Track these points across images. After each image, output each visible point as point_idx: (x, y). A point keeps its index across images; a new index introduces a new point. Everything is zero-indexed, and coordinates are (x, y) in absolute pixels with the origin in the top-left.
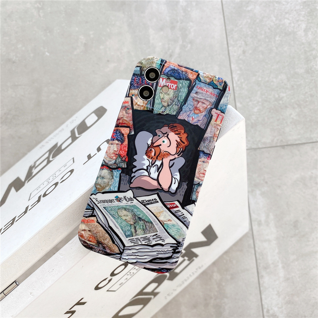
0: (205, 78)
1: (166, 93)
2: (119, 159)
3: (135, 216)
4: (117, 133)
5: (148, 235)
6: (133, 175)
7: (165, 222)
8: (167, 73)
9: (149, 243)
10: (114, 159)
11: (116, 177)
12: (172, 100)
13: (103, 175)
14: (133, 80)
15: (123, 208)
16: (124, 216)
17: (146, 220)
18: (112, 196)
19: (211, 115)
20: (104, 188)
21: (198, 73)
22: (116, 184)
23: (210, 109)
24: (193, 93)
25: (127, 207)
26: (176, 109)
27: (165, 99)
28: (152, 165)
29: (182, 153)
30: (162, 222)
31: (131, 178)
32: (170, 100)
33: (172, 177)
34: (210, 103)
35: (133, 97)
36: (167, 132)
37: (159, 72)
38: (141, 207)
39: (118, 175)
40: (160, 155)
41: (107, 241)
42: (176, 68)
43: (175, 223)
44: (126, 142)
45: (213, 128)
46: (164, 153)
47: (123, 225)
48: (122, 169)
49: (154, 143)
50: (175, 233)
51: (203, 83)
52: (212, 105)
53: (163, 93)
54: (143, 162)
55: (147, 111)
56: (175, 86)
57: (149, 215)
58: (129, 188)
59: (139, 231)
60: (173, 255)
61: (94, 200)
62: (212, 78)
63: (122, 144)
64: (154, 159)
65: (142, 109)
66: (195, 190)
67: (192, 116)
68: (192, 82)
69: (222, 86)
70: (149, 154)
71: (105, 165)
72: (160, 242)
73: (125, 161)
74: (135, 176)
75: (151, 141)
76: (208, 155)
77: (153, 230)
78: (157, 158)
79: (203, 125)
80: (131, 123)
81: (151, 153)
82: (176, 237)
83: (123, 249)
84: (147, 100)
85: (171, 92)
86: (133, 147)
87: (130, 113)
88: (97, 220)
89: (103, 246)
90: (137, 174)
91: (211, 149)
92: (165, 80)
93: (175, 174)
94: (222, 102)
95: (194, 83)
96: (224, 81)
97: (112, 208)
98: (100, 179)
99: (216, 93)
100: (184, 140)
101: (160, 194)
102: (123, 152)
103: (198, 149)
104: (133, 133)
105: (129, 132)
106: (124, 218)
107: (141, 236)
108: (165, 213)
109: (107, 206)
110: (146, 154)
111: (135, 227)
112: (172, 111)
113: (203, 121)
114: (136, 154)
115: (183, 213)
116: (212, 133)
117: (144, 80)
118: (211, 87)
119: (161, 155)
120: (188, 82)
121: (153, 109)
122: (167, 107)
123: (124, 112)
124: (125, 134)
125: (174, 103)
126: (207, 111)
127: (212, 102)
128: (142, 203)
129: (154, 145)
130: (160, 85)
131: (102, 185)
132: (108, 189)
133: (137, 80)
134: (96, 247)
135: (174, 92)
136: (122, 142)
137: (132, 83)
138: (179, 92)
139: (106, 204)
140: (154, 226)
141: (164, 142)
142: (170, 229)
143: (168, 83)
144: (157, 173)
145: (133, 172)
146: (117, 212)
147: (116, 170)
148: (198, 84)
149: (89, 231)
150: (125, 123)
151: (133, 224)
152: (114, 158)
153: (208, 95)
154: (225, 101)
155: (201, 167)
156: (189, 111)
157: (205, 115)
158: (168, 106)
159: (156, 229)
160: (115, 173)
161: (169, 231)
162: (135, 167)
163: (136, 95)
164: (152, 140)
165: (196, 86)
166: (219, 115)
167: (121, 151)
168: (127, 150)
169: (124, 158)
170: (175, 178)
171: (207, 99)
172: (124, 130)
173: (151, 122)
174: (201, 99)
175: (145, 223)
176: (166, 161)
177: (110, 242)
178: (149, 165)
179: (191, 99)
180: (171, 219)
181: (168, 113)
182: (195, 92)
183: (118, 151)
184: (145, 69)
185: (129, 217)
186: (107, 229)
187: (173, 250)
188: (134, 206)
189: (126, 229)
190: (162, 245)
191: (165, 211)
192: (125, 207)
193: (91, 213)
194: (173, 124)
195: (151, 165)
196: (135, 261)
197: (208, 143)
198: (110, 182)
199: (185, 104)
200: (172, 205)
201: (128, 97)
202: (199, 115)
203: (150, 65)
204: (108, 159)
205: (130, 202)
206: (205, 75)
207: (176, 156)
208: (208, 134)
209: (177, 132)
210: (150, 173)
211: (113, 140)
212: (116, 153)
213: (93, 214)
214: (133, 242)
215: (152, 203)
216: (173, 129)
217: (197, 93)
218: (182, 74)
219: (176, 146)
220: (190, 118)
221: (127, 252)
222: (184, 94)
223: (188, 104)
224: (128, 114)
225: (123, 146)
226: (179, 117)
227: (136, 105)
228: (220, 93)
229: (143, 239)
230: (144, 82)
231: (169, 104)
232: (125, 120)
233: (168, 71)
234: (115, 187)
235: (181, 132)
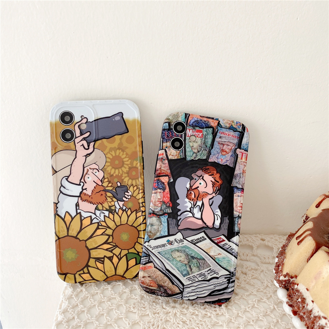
0: (225, 124)
1: (194, 141)
2: (164, 206)
3: (188, 256)
4: (158, 183)
5: (203, 271)
6: (179, 218)
7: (216, 257)
8: (192, 124)
9: (205, 278)
10: (159, 207)
11: (164, 223)
12: (200, 146)
13: (153, 223)
14: (164, 135)
15: (175, 250)
16: (178, 257)
17: (199, 258)
18: (163, 241)
19: (236, 155)
20: (155, 235)
22: (165, 228)
23: (235, 150)
24: (217, 138)
25: (179, 248)
26: (206, 154)
27: (194, 146)
28: (194, 206)
29: (218, 192)
30: (213, 257)
31: (177, 221)
33: (214, 214)
34: (234, 145)
35: (167, 149)
36: (202, 175)
37: (185, 124)
38: (191, 246)
39: (166, 221)
40: (199, 196)
41: (167, 283)
42: (199, 120)
43: (224, 256)
44: (167, 190)
45: (241, 166)
46: (202, 193)
47: (179, 265)
48: (168, 214)
49: (192, 186)
50: (227, 265)
51: (224, 129)
52: (236, 146)
53: (192, 142)
54: (185, 205)
55: (181, 159)
56: (201, 134)
57: (200, 252)
58: (178, 231)
59: (194, 269)
60: (228, 285)
61: (148, 247)
62: (231, 123)
63: (164, 192)
64: (195, 200)
65: (176, 158)
66: (236, 222)
67: (220, 157)
68: (215, 129)
69: (241, 128)
70: (190, 196)
71: (152, 213)
72: (215, 275)
73: (169, 206)
74: (181, 219)
76: (241, 189)
77: (206, 266)
78: (197, 199)
79: (232, 164)
80: (169, 171)
82: (228, 268)
83: (182, 288)
84: (179, 150)
85: (199, 140)
86: (174, 192)
88: (155, 265)
89: (164, 289)
90: (182, 217)
91: (243, 184)
92: (191, 130)
93: (216, 211)
94: (243, 142)
95: (217, 130)
96: (242, 124)
97: (166, 251)
98: (150, 227)
99: (237, 135)
100: (218, 179)
101: (206, 231)
102: (166, 198)
103: (232, 185)
104: (172, 180)
106: (178, 259)
108: (214, 248)
109: (161, 251)
110: (187, 197)
111: (190, 266)
112: (202, 156)
113: (231, 160)
114: (178, 198)
115: (230, 246)
116: (240, 170)
117: (173, 133)
119: (201, 196)
120: (211, 129)
121: (185, 157)
123: (161, 163)
124: (165, 182)
125: (203, 149)
126: (233, 151)
127: (235, 143)
128: (191, 242)
129: (192, 188)
130: (188, 135)
131: (153, 232)
132: (159, 234)
133: (167, 134)
134: (158, 291)
135: (201, 140)
136: (164, 189)
137: (164, 137)
138: (205, 139)
139: (160, 249)
140: (207, 262)
141: (200, 184)
142: (222, 262)
143: (195, 132)
144: (200, 213)
145: (178, 216)
146: (171, 255)
148: (220, 129)
149: (149, 277)
150: (163, 173)
151: (187, 263)
152: (160, 205)
153: (231, 138)
154: (246, 141)
155: (237, 201)
156: (217, 154)
157: (232, 155)
158: (198, 152)
159: (208, 264)
161: (220, 264)
162: (180, 210)
163: (168, 147)
164: (190, 184)
165: (219, 131)
166: (243, 153)
167: (164, 198)
168: (169, 196)
169: (168, 204)
170: (216, 215)
171: (230, 141)
172: (163, 179)
173: (186, 168)
174: (225, 142)
175: (198, 260)
176: (206, 200)
177: (170, 284)
178: (192, 207)
179: (217, 143)
180: (221, 253)
181: (199, 158)
182: (219, 137)
183: (162, 199)
184: (173, 123)
185: (183, 257)
186: (164, 272)
187: (228, 280)
188: (186, 247)
189: (182, 269)
190: (217, 278)
191: (214, 246)
193: (148, 259)
194: (206, 167)
195: (193, 206)
196: (195, 297)
197: (239, 179)
198: (160, 228)
199: (212, 148)
200: (219, 240)
201: (162, 149)
202: (226, 155)
203: (176, 119)
204: (154, 207)
205: (180, 243)
206: (224, 122)
207: (214, 195)
208: (237, 172)
209: (210, 174)
210: (193, 214)
211: (156, 189)
212: (160, 201)
213: (150, 261)
214: (190, 280)
215: (201, 241)
216: (206, 171)
217: (220, 137)
218: (205, 123)
219: (212, 185)
220: (220, 159)
221: (186, 290)
222: (210, 140)
223: (215, 148)
224: (165, 164)
226: (210, 160)
228: (241, 134)
229: (199, 276)
230: (174, 135)
231: (199, 150)
232: (163, 170)
233: (193, 123)
234: (165, 232)
235: (214, 173)
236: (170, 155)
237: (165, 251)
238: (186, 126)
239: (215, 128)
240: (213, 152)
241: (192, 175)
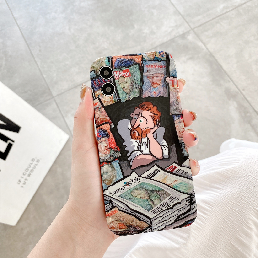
0: (149, 57)
1: (124, 82)
2: (113, 152)
3: (147, 191)
4: (100, 132)
5: (165, 201)
6: (129, 159)
7: (173, 184)
8: (117, 66)
9: (168, 206)
10: (108, 154)
11: (117, 167)
12: (131, 86)
13: (106, 171)
14: (93, 84)
16: (138, 195)
17: (157, 190)
18: (121, 184)
19: (167, 84)
20: (111, 181)
21: (142, 55)
23: (165, 79)
24: (145, 72)
25: (137, 187)
26: (138, 91)
27: (125, 87)
28: (141, 143)
29: (159, 124)
30: (170, 185)
31: (129, 162)
32: (130, 86)
33: (161, 146)
34: (162, 75)
35: (100, 97)
36: (140, 113)
37: (111, 68)
38: (148, 181)
39: (118, 165)
40: (143, 133)
41: (135, 222)
42: (123, 59)
43: (180, 181)
44: (111, 136)
45: (174, 93)
46: (145, 130)
47: (141, 202)
48: (119, 158)
49: (134, 126)
50: (184, 189)
51: (149, 62)
52: (164, 75)
53: (122, 83)
54: (132, 145)
55: (116, 103)
56: (128, 73)
57: (157, 184)
58: (132, 171)
59: (156, 201)
60: (191, 207)
61: (108, 194)
62: (154, 54)
63: (109, 139)
64: (140, 138)
65: (111, 103)
66: (183, 147)
67: (153, 91)
69: (165, 57)
70: (134, 136)
71: (103, 162)
72: (177, 201)
73: (117, 151)
74: (131, 159)
75: (131, 126)
76: (180, 115)
77: (166, 195)
78: (142, 137)
79: (165, 94)
80: (108, 118)
81: (135, 135)
82: (186, 192)
83: (150, 221)
84: (112, 94)
85: (128, 80)
86: (119, 137)
87: (103, 111)
88: (119, 209)
89: (133, 227)
90: (132, 157)
91: (180, 110)
92: (118, 72)
93: (162, 142)
94: (171, 70)
95: (142, 65)
96: (165, 52)
98: (105, 175)
99: (163, 65)
100: (156, 112)
101: (158, 163)
102: (113, 144)
103: (170, 114)
104: (113, 126)
105: (109, 126)
106: (139, 197)
107: (160, 204)
108: (169, 177)
109: (121, 194)
110: (131, 137)
111: (151, 200)
112: (135, 94)
113: (163, 90)
114: (124, 141)
115: (183, 170)
116: (175, 97)
117: (102, 79)
118: (156, 61)
119: (144, 133)
120: (137, 65)
121: (120, 100)
122: (130, 93)
123: (98, 112)
124: (108, 129)
125: (134, 87)
126: (163, 81)
127: (163, 72)
128: (147, 177)
129: (134, 128)
130: (116, 78)
131: (109, 179)
132: (115, 179)
133: (96, 82)
134: (128, 231)
135: (130, 79)
136: (108, 136)
137: (93, 86)
138: (134, 77)
139: (120, 192)
140: (166, 192)
141: (141, 121)
142: (179, 187)
143: (122, 73)
144: (148, 149)
145: (128, 157)
146: (131, 195)
147: (114, 161)
148: (146, 63)
149: (116, 221)
150: (103, 121)
151: (148, 198)
152: (108, 152)
153: (158, 69)
154: (173, 68)
155: (179, 127)
156: (149, 88)
157: (163, 85)
158: (131, 91)
159: (168, 193)
160: (114, 164)
161: (178, 190)
162: (128, 152)
163: (101, 95)
164: (131, 124)
165: (145, 66)
166: (173, 80)
167: (111, 145)
168: (115, 141)
169: (116, 149)
170: (163, 146)
171: (158, 72)
172: (105, 127)
173: (123, 110)
174: (153, 74)
175: (158, 192)
176: (150, 135)
177: (137, 221)
178: (138, 145)
179: (146, 77)
180: (176, 179)
181: (133, 97)
182: (146, 71)
183: (109, 146)
184: (98, 70)
185: (143, 194)
186: (130, 212)
187: (189, 202)
188: (143, 183)
189: (145, 205)
190: (179, 203)
191: (169, 175)
192: (135, 188)
193: (111, 205)
194: (141, 104)
195: (139, 144)
196: (164, 226)
197: (175, 106)
198: (114, 173)
199: (143, 84)
201: (96, 99)
202: (158, 87)
203: (100, 66)
204: (103, 156)
205: (137, 182)
206: (148, 55)
207: (156, 128)
208: (172, 100)
209: (147, 109)
210: (142, 151)
211: (101, 139)
212: (107, 148)
213: (113, 206)
214: (155, 212)
215: (155, 174)
216: (143, 107)
217: (148, 71)
218: (129, 61)
219: (152, 120)
220: (153, 93)
221: (154, 223)
222: (138, 76)
223: (145, 83)
224: (102, 112)
225: (110, 140)
226: (144, 97)
227: (105, 102)
228: (166, 63)
229: (162, 206)
230: (103, 81)
231: (131, 89)
232: (102, 118)
233: (118, 64)
234: (120, 175)
235: (151, 107)
236: (104, 103)
237: (125, 193)
238: (113, 69)
239: (140, 63)
240: (145, 88)
241: (131, 115)
